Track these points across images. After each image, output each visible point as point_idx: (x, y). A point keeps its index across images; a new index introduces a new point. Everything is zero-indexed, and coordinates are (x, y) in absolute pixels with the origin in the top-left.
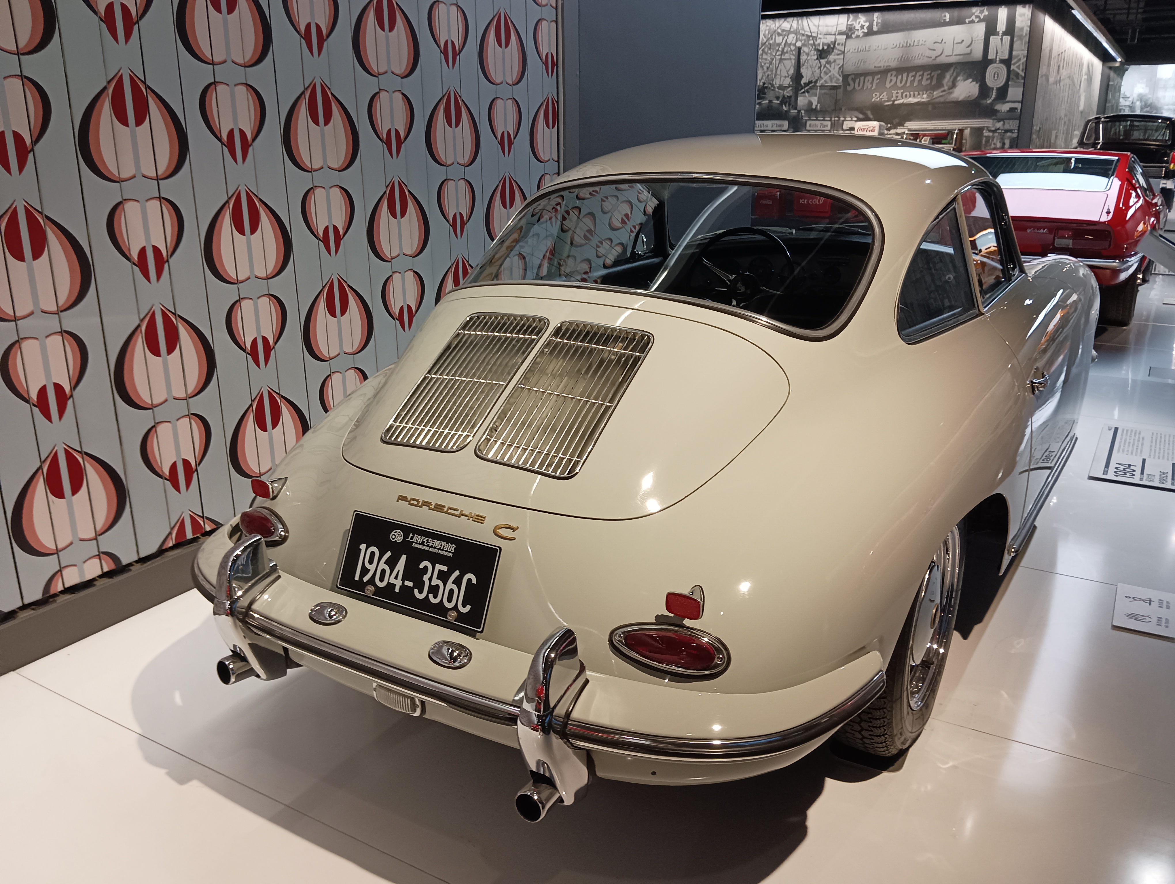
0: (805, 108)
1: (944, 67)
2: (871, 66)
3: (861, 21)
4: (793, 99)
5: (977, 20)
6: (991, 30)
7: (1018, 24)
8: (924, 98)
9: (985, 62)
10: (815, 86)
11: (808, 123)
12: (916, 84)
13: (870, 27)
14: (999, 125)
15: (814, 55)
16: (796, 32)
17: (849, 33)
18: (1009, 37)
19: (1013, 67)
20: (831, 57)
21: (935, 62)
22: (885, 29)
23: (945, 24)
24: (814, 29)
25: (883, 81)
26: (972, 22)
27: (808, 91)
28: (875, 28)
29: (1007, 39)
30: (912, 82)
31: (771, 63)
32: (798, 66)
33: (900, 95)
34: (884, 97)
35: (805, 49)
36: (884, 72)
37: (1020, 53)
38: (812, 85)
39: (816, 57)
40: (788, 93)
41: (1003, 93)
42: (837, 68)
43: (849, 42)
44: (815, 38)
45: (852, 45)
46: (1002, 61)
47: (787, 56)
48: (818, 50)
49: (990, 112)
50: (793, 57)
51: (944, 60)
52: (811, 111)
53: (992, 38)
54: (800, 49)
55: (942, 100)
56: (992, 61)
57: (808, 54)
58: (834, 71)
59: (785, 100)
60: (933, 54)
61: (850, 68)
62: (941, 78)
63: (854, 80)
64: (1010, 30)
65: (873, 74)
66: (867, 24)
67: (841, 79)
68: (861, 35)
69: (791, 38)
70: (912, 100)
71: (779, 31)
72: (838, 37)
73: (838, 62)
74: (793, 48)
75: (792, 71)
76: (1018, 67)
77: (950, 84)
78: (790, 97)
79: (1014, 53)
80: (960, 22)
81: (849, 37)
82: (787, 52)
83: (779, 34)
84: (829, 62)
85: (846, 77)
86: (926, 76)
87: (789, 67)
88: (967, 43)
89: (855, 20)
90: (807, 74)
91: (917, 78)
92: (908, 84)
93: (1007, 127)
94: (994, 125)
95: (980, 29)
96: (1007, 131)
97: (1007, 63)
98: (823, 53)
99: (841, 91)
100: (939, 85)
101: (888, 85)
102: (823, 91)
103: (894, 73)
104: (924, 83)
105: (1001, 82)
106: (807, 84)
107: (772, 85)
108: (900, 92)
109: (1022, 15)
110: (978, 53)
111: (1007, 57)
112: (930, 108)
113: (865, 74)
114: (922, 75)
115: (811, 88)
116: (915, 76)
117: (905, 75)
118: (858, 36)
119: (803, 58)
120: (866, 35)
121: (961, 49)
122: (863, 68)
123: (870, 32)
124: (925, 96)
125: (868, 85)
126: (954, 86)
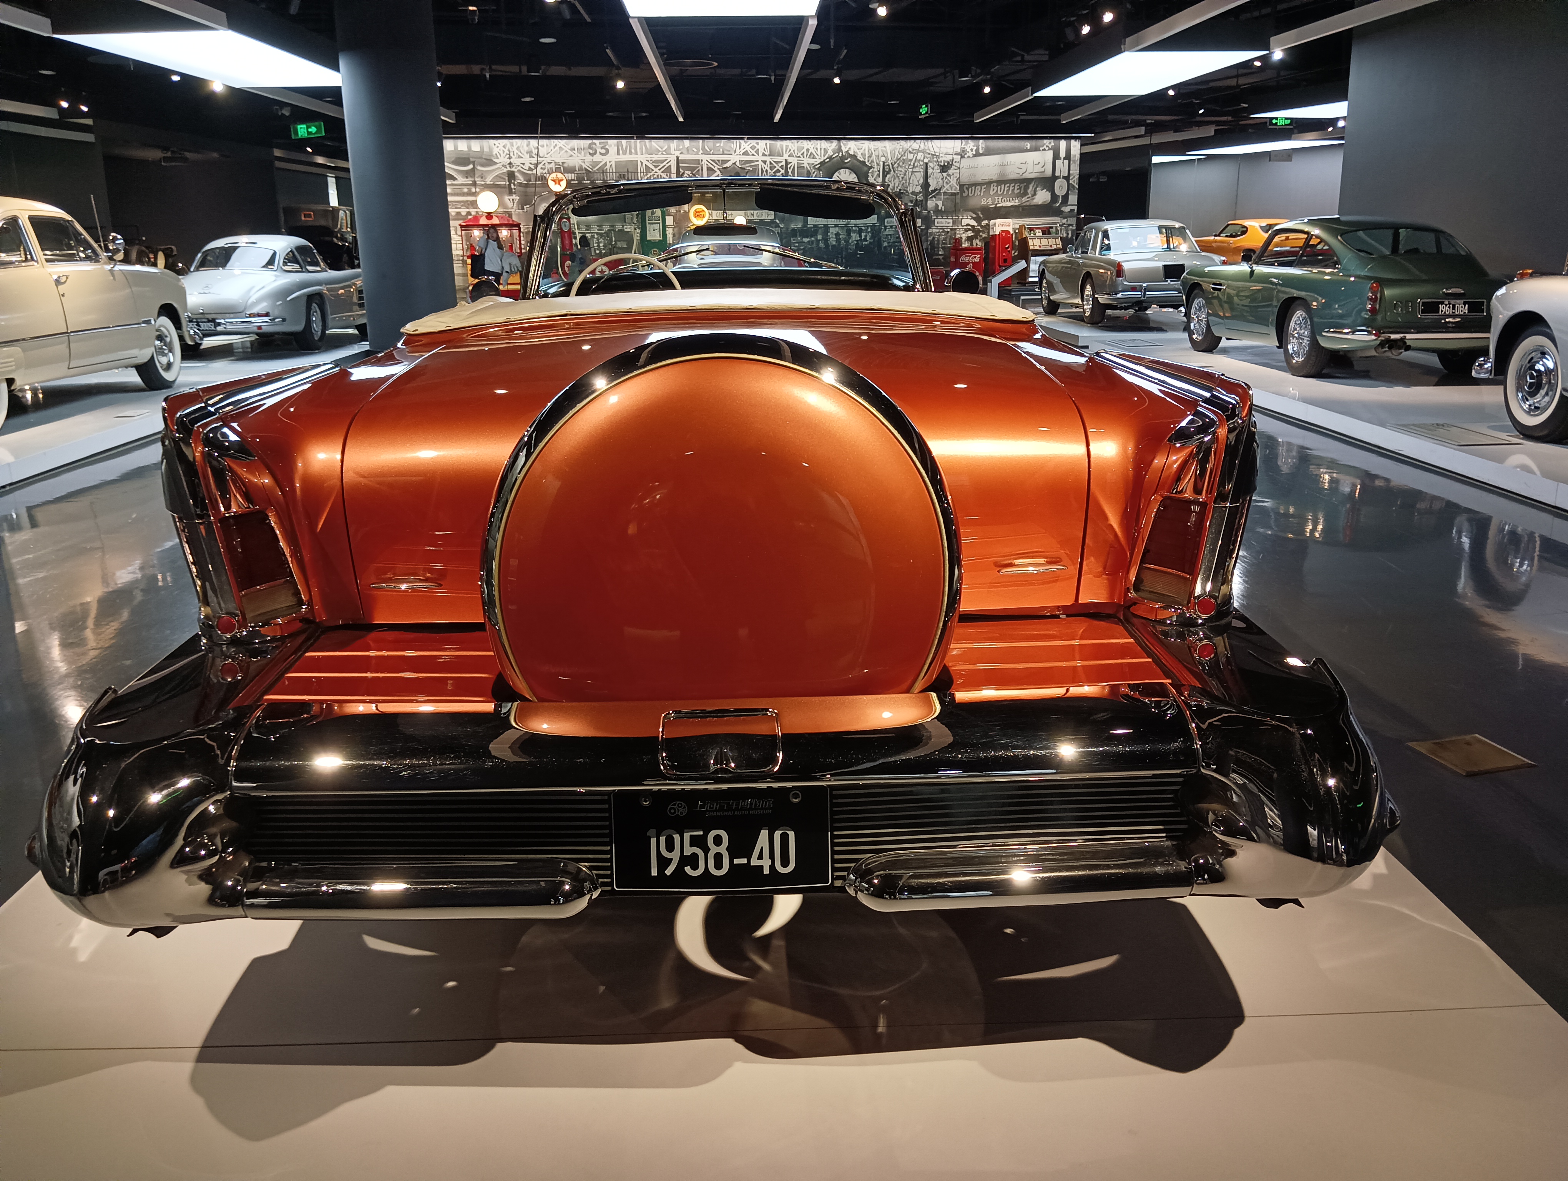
0: (934, 209)
1: (1028, 181)
2: (979, 178)
3: (970, 145)
4: (924, 202)
5: (1047, 149)
6: (1056, 157)
7: (1072, 153)
8: (1016, 202)
9: (1054, 178)
10: (939, 194)
11: (936, 220)
12: (1010, 192)
13: (977, 150)
14: (1064, 221)
15: (937, 169)
16: (924, 152)
17: (962, 154)
18: (1067, 161)
19: (1071, 182)
20: (951, 172)
21: (1022, 177)
22: (988, 152)
23: (1027, 151)
24: (937, 150)
25: (988, 189)
26: (1044, 150)
27: (934, 196)
28: (981, 152)
29: (1066, 162)
30: (1008, 191)
31: (905, 174)
32: (926, 177)
33: (1000, 200)
34: (990, 201)
35: (930, 164)
36: (989, 183)
37: (1075, 172)
38: (937, 192)
39: (939, 171)
40: (920, 197)
41: (1065, 198)
42: (955, 179)
43: (962, 159)
44: (938, 157)
45: (965, 163)
46: (1064, 177)
47: (917, 169)
48: (941, 166)
49: (1058, 213)
50: (922, 170)
51: (1028, 176)
52: (938, 212)
53: (1057, 161)
54: (927, 164)
55: (1028, 204)
56: (1058, 177)
57: (933, 169)
58: (953, 182)
59: (917, 203)
60: (1021, 172)
61: (965, 180)
62: (1026, 188)
63: (968, 189)
64: (1068, 157)
65: (981, 184)
66: (975, 148)
67: (958, 187)
68: (971, 156)
69: (920, 156)
70: (1009, 204)
71: (910, 149)
72: (955, 157)
73: (955, 175)
74: (921, 163)
75: (921, 181)
76: (1074, 181)
77: (1033, 192)
78: (921, 201)
79: (1071, 172)
80: (1036, 149)
81: (962, 157)
82: (917, 166)
83: (910, 152)
84: (948, 175)
85: (962, 186)
86: (1017, 187)
87: (919, 178)
88: (1042, 164)
89: (966, 144)
90: (933, 184)
91: (1011, 188)
92: (1005, 193)
93: (1069, 222)
94: (1061, 221)
95: (1050, 154)
96: (1069, 225)
97: (1067, 178)
98: (944, 168)
99: (958, 196)
100: (1025, 193)
101: (992, 193)
102: (946, 197)
103: (995, 184)
104: (1016, 191)
105: (1064, 192)
106: (933, 191)
107: (907, 192)
108: (1000, 198)
109: (1075, 146)
110: (1049, 173)
111: (1067, 175)
112: (1021, 210)
113: (975, 185)
114: (1014, 186)
115: (937, 194)
116: (1009, 187)
117: (1003, 186)
118: (969, 157)
119: (930, 171)
120: (975, 156)
121: (1038, 169)
122: (973, 180)
123: (977, 155)
124: (1017, 201)
125: (978, 192)
126: (1035, 194)
